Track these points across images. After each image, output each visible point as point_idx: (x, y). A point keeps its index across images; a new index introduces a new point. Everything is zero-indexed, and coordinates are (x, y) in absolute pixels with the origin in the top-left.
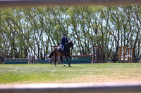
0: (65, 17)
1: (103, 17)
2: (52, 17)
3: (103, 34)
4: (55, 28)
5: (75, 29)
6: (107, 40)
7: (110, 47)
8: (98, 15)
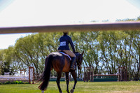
0: (96, 43)
1: (126, 43)
2: (85, 43)
3: (127, 57)
4: (87, 52)
5: (103, 54)
6: (130, 62)
7: (132, 68)
8: (123, 42)
